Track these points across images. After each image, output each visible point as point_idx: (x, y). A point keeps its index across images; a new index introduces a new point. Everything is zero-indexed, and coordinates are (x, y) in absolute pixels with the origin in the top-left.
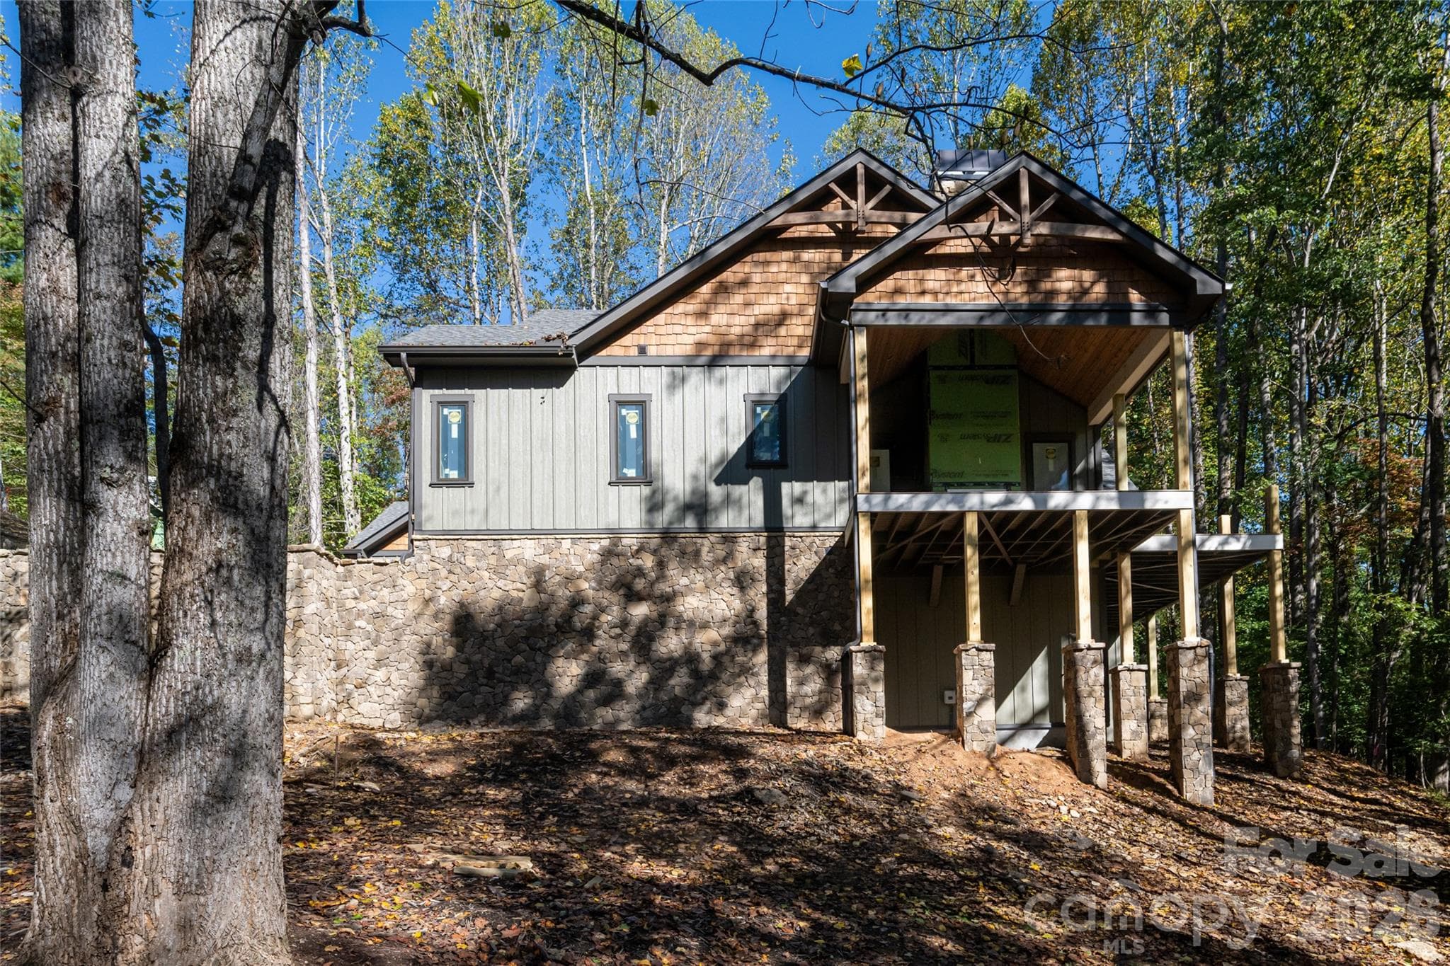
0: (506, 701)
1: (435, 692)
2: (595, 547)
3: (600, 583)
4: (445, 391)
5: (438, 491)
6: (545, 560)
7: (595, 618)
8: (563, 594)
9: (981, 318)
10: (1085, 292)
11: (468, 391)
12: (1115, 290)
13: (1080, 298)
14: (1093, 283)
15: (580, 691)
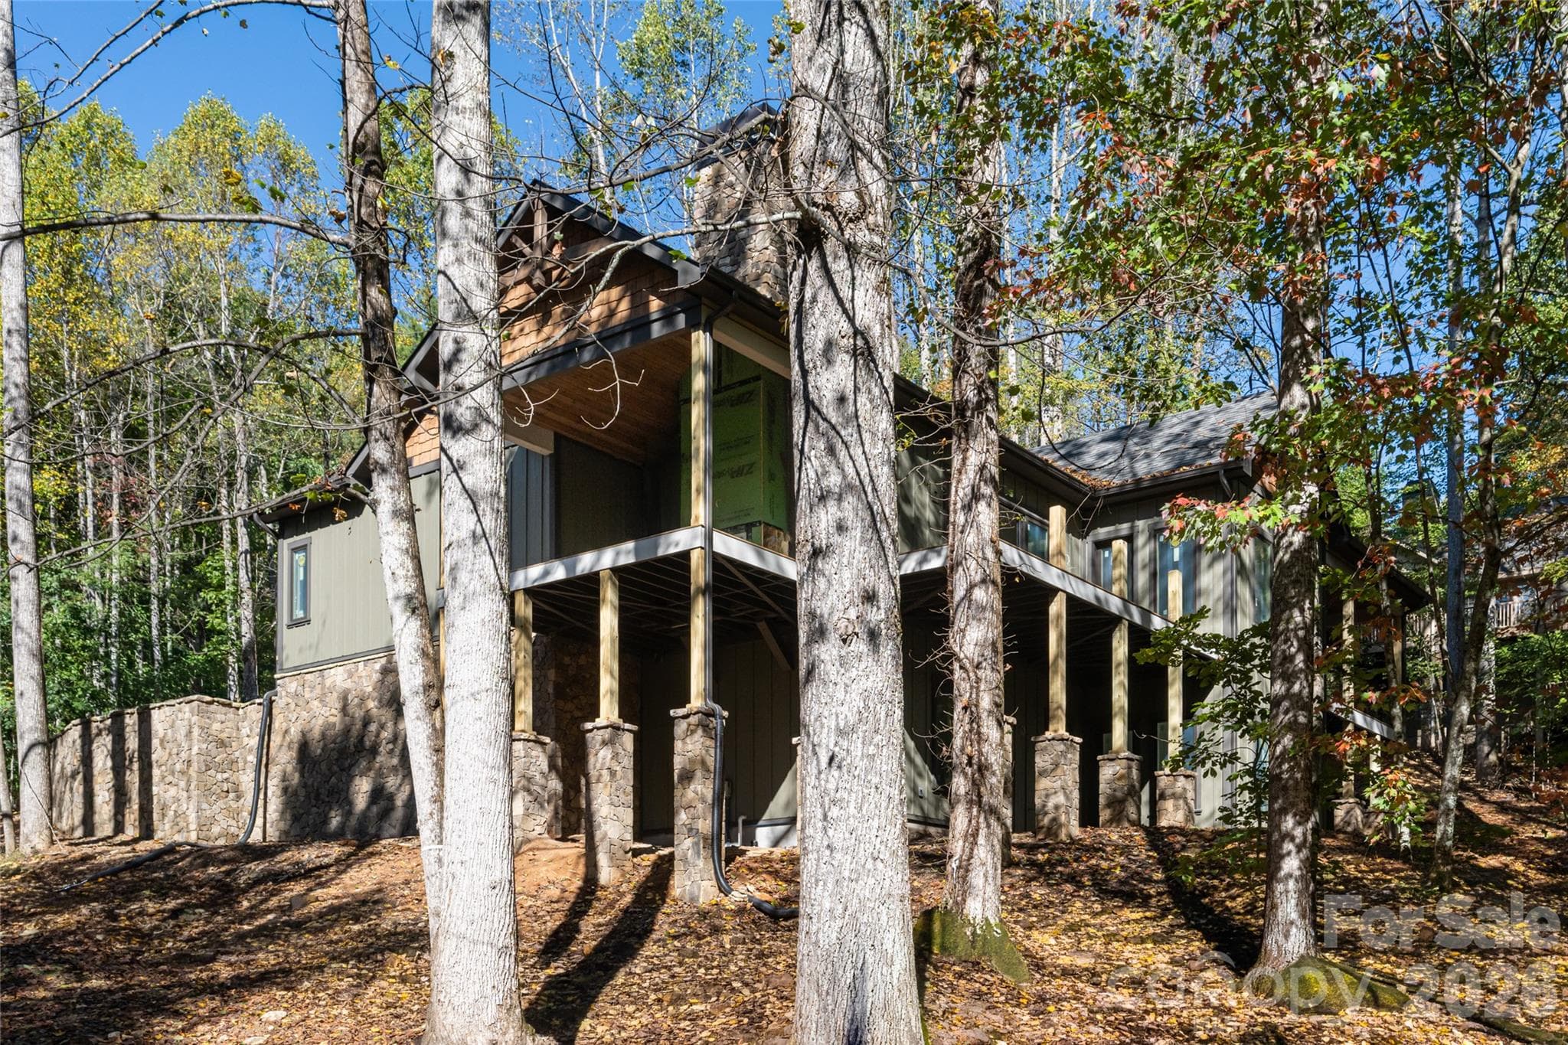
0: (326, 821)
1: (288, 816)
2: (378, 666)
3: (380, 701)
4: (296, 538)
5: (295, 629)
6: (348, 684)
7: (378, 735)
8: (359, 714)
9: (529, 375)
10: (612, 313)
11: (307, 535)
12: (639, 304)
13: (607, 322)
14: (619, 300)
15: (368, 808)
